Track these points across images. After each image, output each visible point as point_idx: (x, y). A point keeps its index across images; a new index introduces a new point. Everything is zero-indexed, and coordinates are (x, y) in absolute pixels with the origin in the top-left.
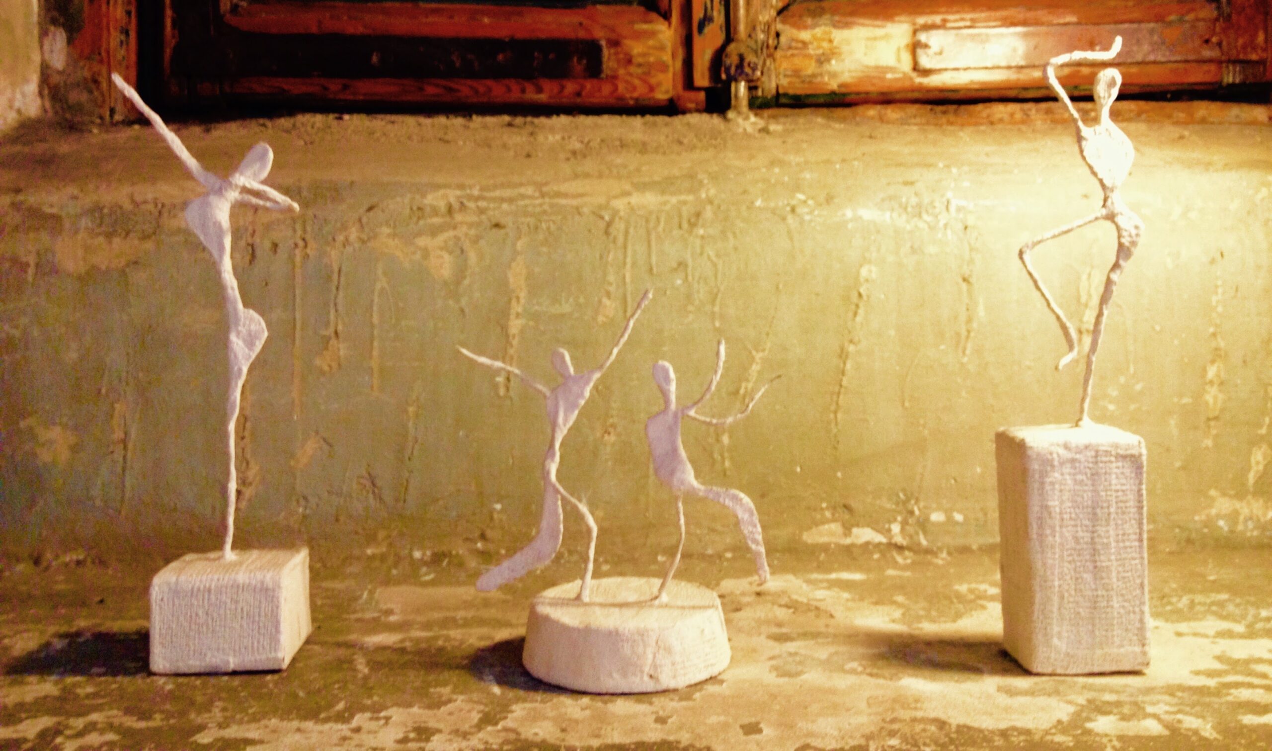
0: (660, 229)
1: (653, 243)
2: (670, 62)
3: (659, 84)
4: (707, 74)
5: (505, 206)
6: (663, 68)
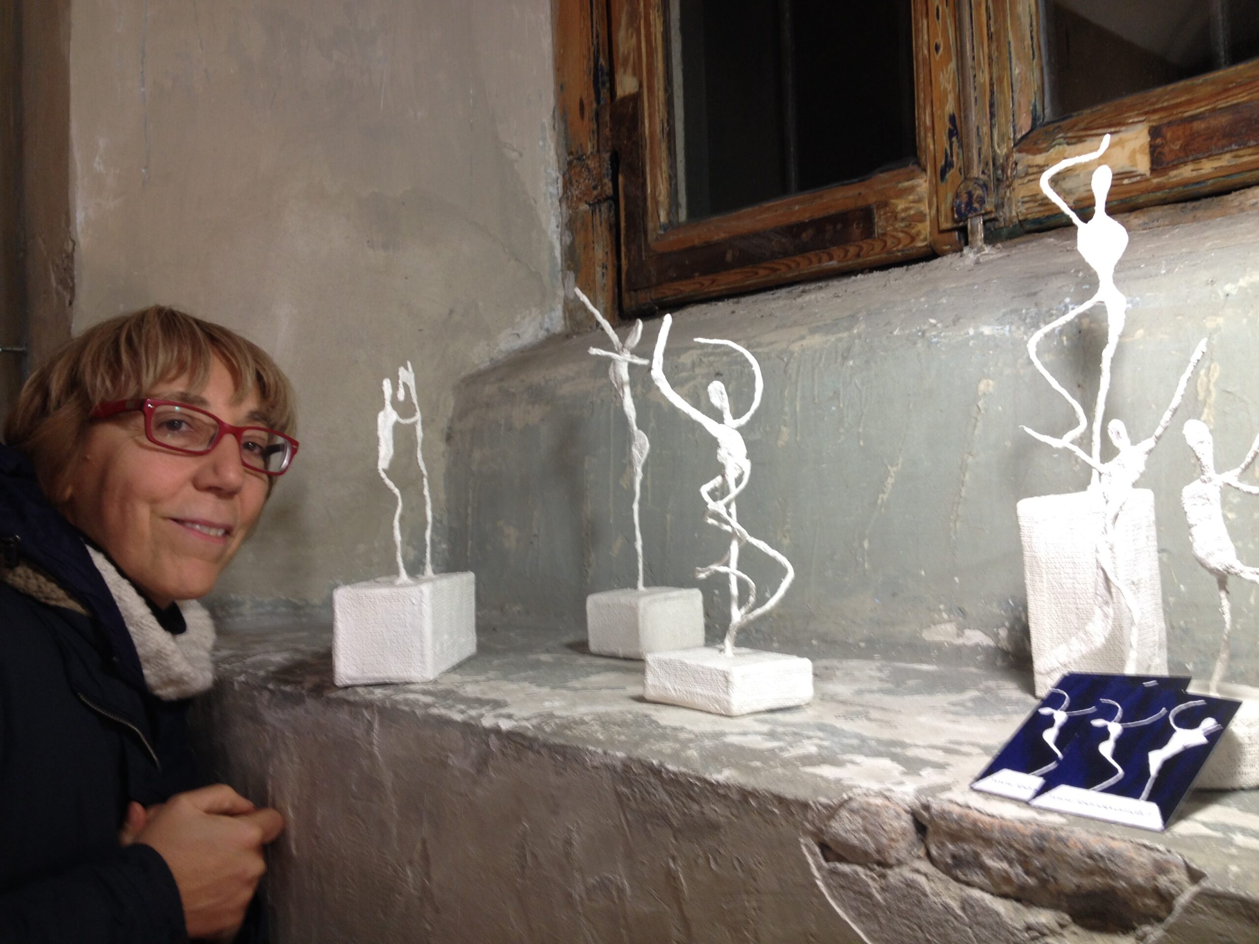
0: (821, 365)
1: (816, 378)
2: (927, 211)
3: (919, 233)
6: (922, 217)
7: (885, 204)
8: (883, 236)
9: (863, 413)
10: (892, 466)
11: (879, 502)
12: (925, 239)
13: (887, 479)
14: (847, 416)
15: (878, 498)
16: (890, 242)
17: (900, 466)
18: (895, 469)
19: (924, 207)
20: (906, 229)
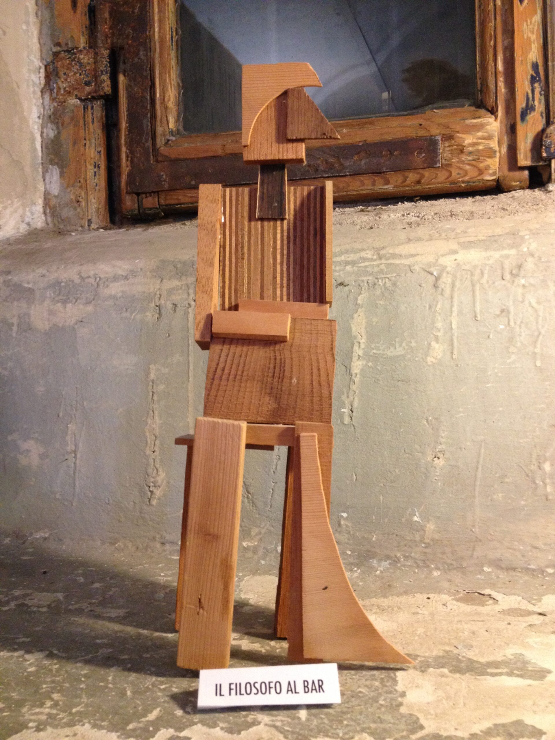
0: (484, 281)
1: (477, 293)
2: (497, 148)
3: (488, 168)
4: (529, 155)
5: (349, 268)
6: (491, 153)
7: (449, 138)
8: (447, 166)
9: (540, 333)
12: (494, 174)
14: (520, 335)
16: (455, 173)
19: (494, 144)
20: (473, 163)
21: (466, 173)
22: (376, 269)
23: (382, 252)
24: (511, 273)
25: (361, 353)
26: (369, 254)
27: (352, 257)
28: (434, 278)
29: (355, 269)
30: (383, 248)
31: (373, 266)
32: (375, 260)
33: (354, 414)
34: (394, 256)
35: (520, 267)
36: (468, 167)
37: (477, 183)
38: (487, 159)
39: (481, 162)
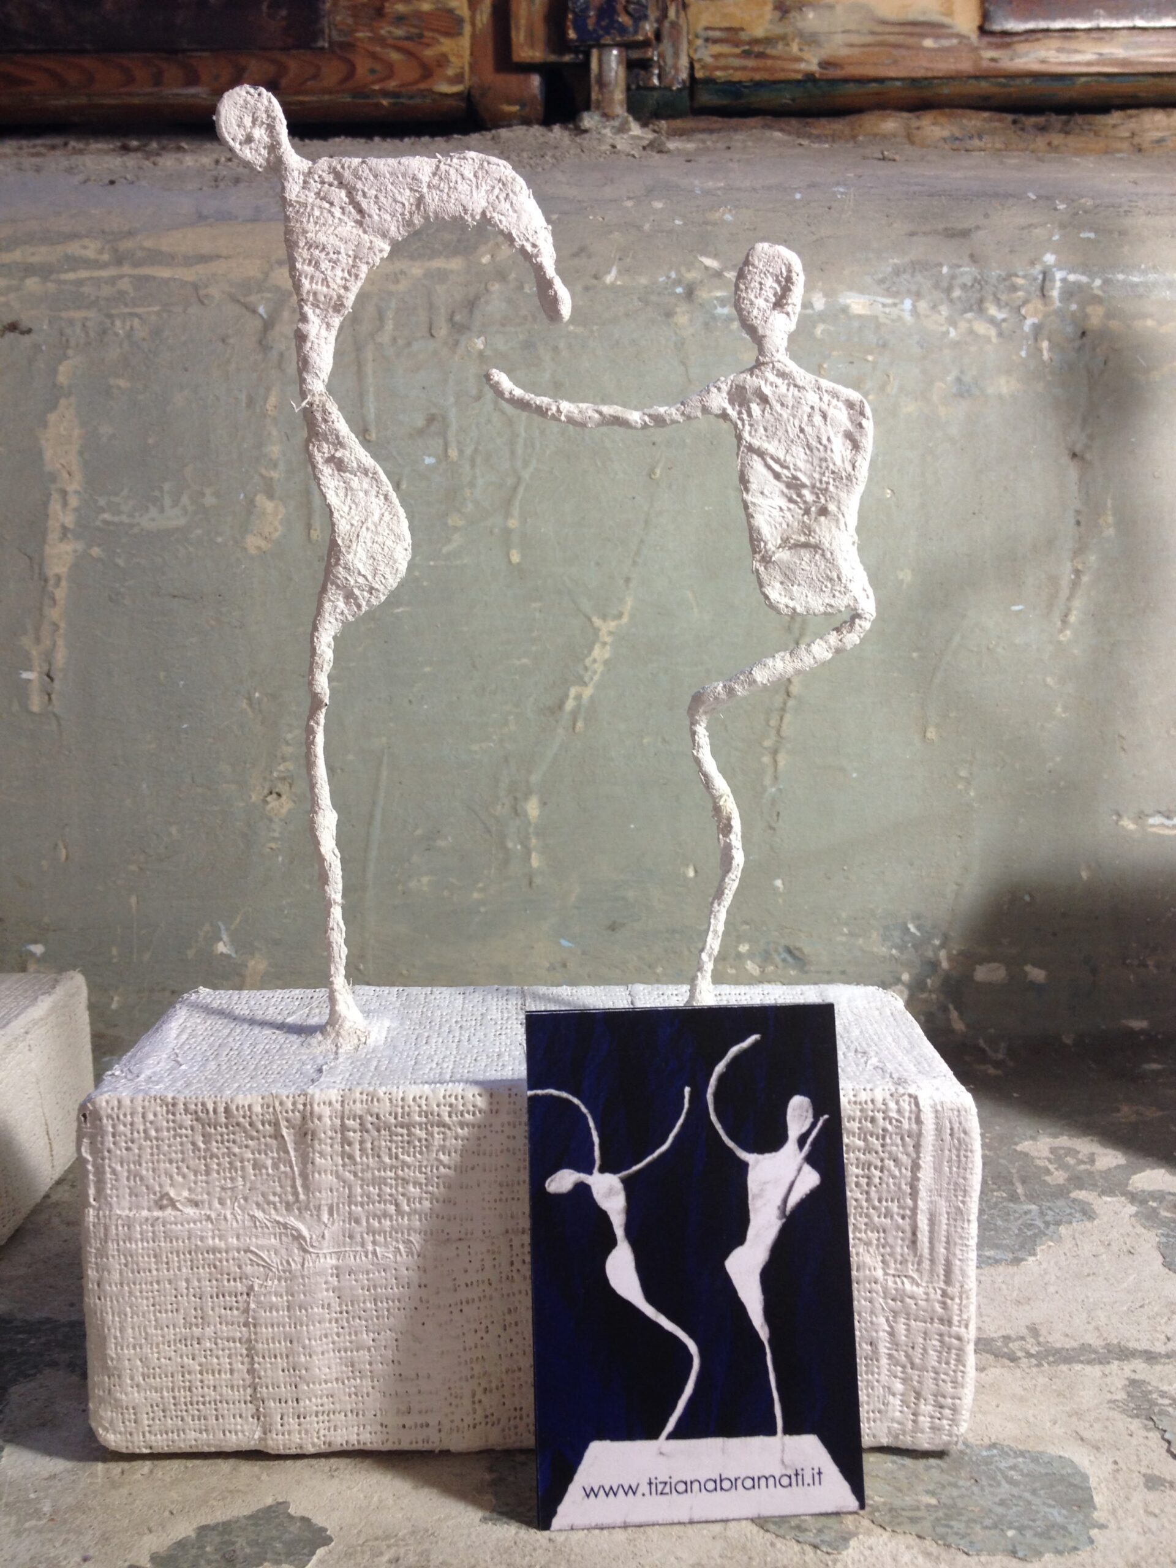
1: (369, 368)
2: (465, 12)
3: (443, 61)
4: (539, 32)
5: (32, 284)
6: (451, 24)
8: (344, 49)
9: (519, 479)
10: (604, 618)
11: (570, 704)
12: (458, 79)
13: (591, 649)
14: (472, 484)
15: (566, 696)
16: (363, 67)
17: (625, 620)
18: (612, 625)
19: (457, 1)
20: (408, 45)
21: (390, 70)
22: (106, 291)
23: (127, 245)
24: (451, 319)
25: (69, 520)
26: (90, 249)
27: (41, 254)
28: (258, 324)
29: (51, 286)
30: (130, 234)
31: (97, 282)
32: (104, 266)
33: (57, 685)
34: (156, 257)
35: (471, 304)
36: (395, 56)
37: (418, 101)
38: (442, 40)
39: (428, 45)
